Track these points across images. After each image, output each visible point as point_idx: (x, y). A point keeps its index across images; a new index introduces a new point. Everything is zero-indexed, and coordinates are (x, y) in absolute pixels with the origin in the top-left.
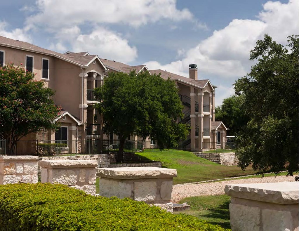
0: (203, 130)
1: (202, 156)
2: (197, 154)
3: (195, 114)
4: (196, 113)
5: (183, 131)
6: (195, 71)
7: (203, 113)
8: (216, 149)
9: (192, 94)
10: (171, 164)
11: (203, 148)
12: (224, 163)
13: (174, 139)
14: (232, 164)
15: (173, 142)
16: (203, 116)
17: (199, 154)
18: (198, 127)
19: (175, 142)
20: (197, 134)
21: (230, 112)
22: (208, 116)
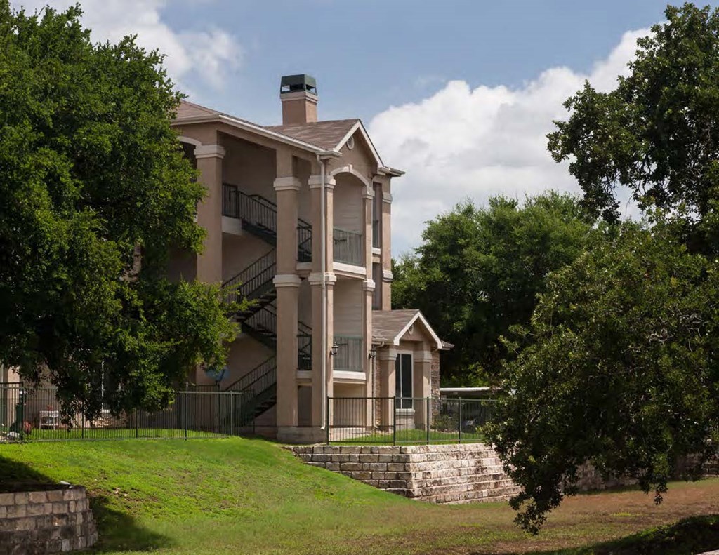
0: (331, 344)
1: (324, 462)
2: (304, 451)
3: (297, 272)
4: (303, 266)
5: (203, 320)
6: (307, 103)
7: (333, 269)
8: (391, 431)
9: (284, 182)
10: (154, 498)
11: (331, 423)
12: (427, 491)
13: (145, 357)
14: (466, 498)
15: (140, 379)
16: (333, 278)
17: (312, 451)
18: (307, 331)
19: (153, 376)
20: (305, 362)
21: (455, 272)
22: (358, 282)
